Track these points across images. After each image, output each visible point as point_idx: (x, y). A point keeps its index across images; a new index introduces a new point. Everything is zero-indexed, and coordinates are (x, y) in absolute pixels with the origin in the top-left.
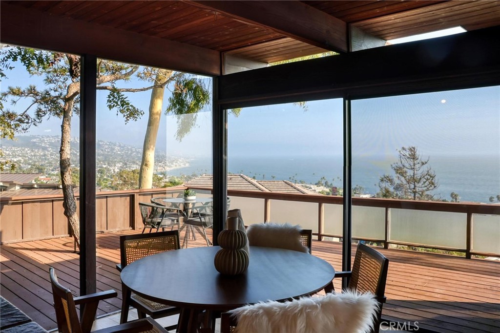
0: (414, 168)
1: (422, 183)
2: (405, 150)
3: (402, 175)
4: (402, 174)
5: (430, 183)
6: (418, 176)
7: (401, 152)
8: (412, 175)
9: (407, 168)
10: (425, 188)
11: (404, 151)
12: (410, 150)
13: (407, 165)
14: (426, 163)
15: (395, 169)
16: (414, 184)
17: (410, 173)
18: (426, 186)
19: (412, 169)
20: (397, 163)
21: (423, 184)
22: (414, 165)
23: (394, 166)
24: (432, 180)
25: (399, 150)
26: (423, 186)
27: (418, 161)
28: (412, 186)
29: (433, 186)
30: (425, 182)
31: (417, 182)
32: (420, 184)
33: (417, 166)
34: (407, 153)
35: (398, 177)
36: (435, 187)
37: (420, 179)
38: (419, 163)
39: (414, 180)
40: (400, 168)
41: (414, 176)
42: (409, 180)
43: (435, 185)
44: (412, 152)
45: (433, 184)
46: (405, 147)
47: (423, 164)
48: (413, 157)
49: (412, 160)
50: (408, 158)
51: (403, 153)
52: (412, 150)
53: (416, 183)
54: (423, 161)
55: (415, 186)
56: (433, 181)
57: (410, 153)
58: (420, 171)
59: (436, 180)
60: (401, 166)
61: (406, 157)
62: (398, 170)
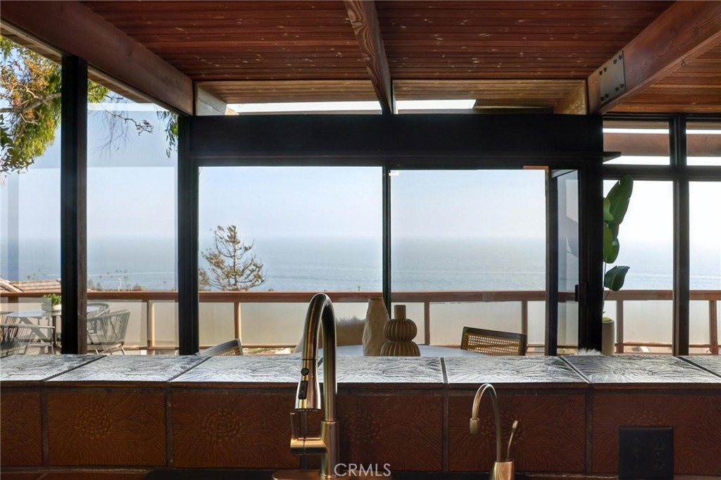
0: (234, 256)
1: (245, 276)
2: (223, 230)
3: (218, 266)
4: (218, 264)
5: (255, 277)
6: (240, 267)
7: (218, 233)
8: (232, 265)
9: (225, 255)
10: (249, 284)
11: (221, 232)
12: (230, 229)
13: (224, 251)
14: (250, 248)
15: (207, 258)
16: (235, 278)
17: (229, 262)
18: (251, 281)
19: (231, 257)
20: (210, 249)
21: (246, 278)
22: (235, 252)
23: (205, 254)
24: (259, 271)
25: (213, 230)
26: (246, 280)
27: (240, 245)
28: (232, 281)
29: (260, 281)
30: (249, 275)
31: (239, 275)
32: (242, 278)
33: (239, 252)
34: (226, 234)
35: (213, 269)
36: (262, 281)
37: (243, 270)
38: (240, 248)
39: (235, 272)
40: (215, 256)
41: (234, 266)
42: (229, 273)
43: (263, 279)
44: (232, 233)
45: (260, 277)
46: (222, 226)
47: (246, 249)
48: (233, 239)
49: (231, 244)
50: (227, 241)
51: (220, 235)
52: (232, 229)
53: (237, 276)
54: (247, 246)
55: (236, 282)
56: (260, 273)
57: (229, 235)
58: (242, 260)
59: (263, 273)
60: (217, 253)
61: (223, 240)
62: (212, 259)
